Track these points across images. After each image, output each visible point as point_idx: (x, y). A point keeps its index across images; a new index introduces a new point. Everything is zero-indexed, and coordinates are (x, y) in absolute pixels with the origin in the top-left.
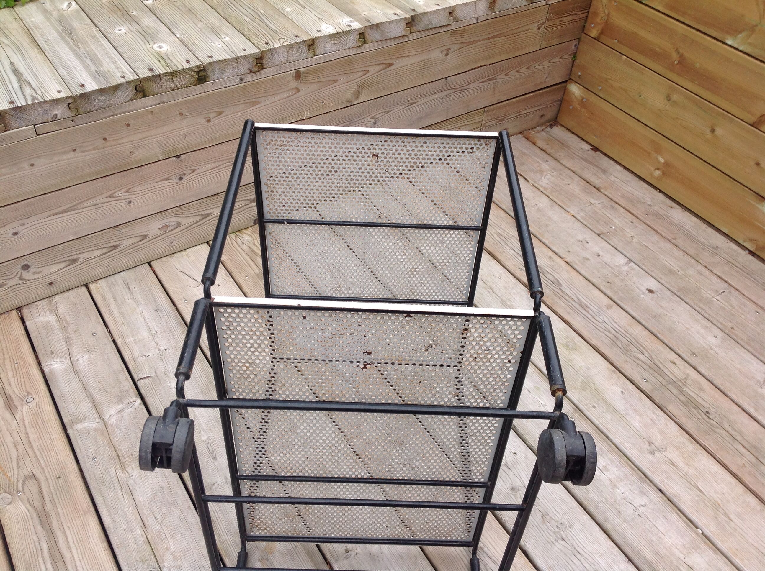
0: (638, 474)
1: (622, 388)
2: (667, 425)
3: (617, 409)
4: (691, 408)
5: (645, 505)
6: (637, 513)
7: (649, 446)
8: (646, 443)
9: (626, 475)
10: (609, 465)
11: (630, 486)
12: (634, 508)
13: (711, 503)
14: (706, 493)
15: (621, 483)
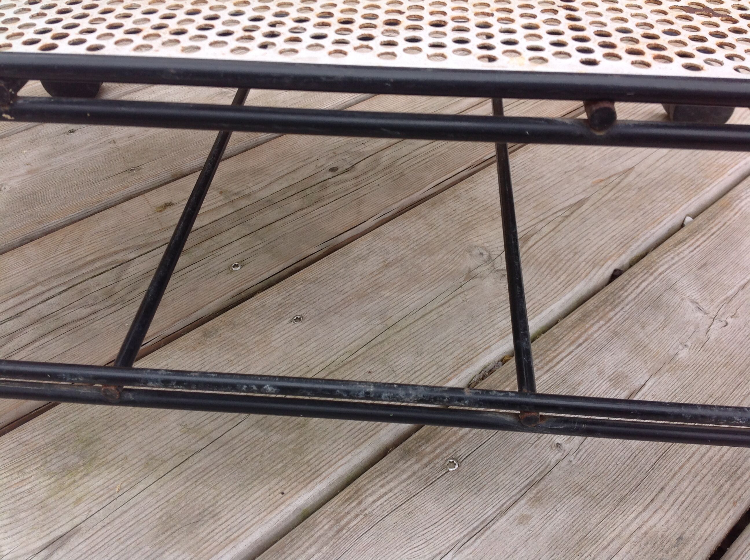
0: (597, 307)
1: (279, 318)
2: (398, 239)
3: (367, 338)
4: (324, 193)
5: (693, 302)
6: (730, 320)
7: (482, 277)
8: (472, 282)
9: (616, 334)
10: (600, 373)
11: (650, 329)
12: (717, 325)
13: (604, 191)
14: (581, 197)
15: (652, 346)
